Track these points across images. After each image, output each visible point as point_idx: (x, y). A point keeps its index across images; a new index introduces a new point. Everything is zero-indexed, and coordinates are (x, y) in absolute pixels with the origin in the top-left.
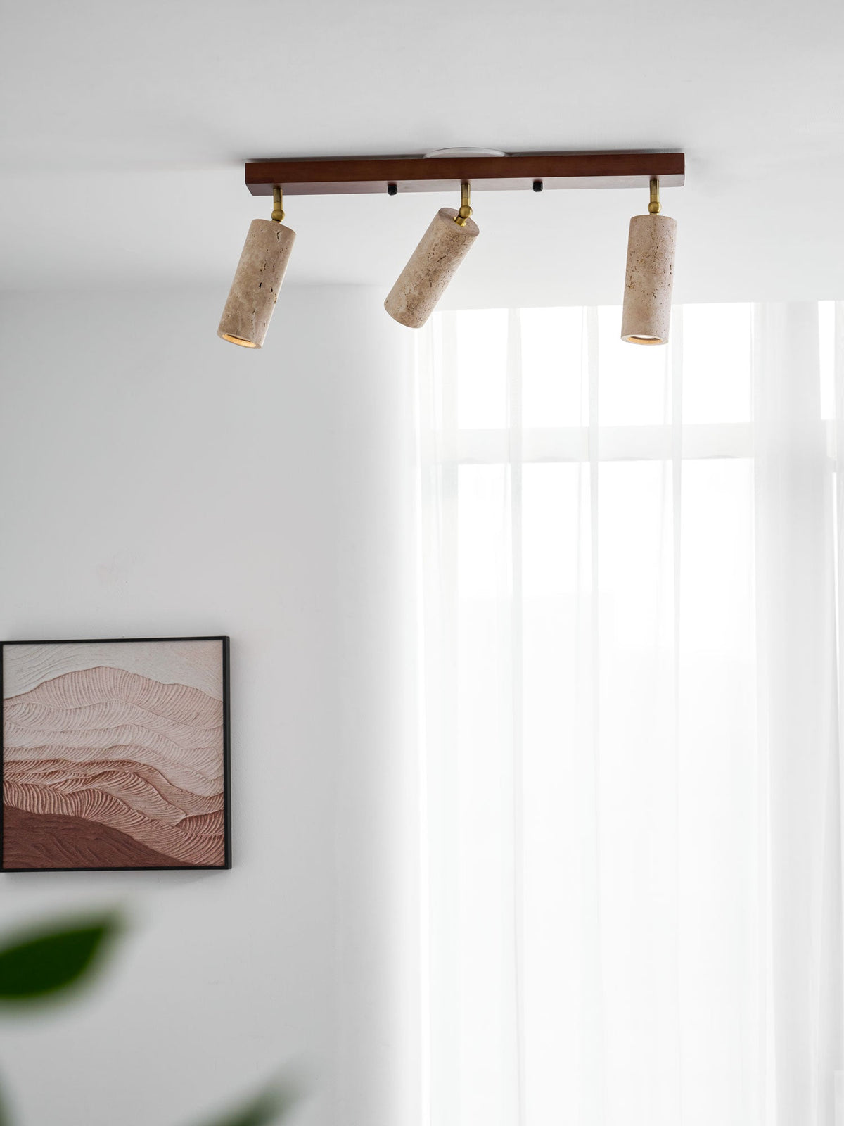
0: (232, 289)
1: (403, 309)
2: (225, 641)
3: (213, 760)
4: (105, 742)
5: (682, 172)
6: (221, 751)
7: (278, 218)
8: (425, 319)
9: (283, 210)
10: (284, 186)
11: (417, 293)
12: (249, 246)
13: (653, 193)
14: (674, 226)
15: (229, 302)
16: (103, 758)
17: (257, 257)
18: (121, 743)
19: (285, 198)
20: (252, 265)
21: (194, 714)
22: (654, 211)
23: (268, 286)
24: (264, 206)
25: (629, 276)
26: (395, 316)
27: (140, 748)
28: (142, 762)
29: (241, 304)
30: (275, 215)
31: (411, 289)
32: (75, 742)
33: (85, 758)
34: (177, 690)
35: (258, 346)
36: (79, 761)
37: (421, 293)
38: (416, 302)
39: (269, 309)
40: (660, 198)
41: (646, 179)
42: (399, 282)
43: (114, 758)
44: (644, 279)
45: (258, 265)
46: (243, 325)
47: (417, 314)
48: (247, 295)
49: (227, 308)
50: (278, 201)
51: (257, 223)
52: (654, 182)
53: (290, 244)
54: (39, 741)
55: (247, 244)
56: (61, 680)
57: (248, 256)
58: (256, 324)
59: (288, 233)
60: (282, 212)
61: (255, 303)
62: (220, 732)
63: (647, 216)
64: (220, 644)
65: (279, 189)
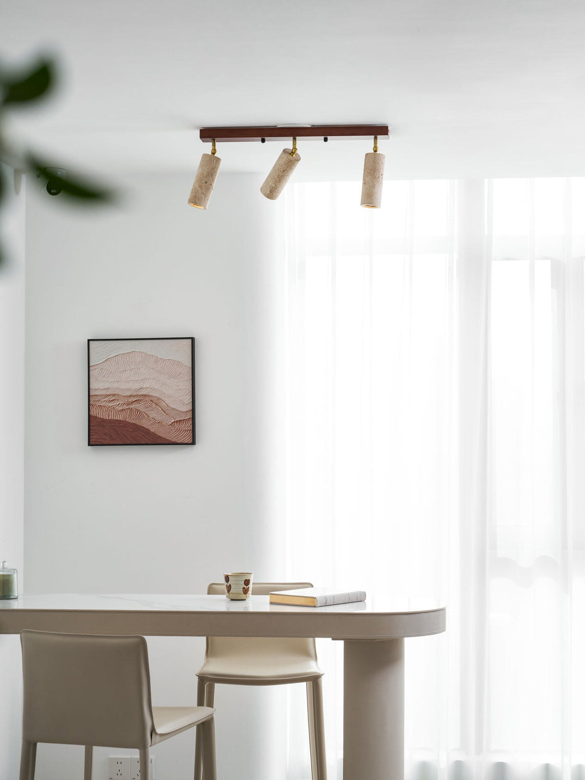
0: (194, 184)
1: (268, 192)
2: (193, 339)
3: (187, 395)
4: (137, 386)
5: (387, 134)
6: (191, 390)
7: (213, 153)
8: (278, 196)
9: (216, 149)
10: (216, 139)
11: (274, 185)
12: (202, 165)
13: (375, 143)
14: (384, 157)
15: (192, 190)
16: (136, 394)
17: (205, 170)
18: (144, 387)
19: (217, 144)
20: (202, 174)
21: (178, 374)
22: (375, 151)
23: (210, 183)
24: (207, 147)
25: (364, 179)
26: (265, 195)
27: (154, 389)
28: (154, 395)
29: (198, 190)
30: (213, 152)
31: (271, 184)
32: (124, 386)
33: (128, 393)
34: (170, 362)
35: (205, 209)
36: (125, 395)
37: (276, 185)
38: (274, 189)
39: (210, 192)
40: (378, 145)
41: (373, 137)
42: (266, 180)
43: (141, 393)
44: (370, 180)
45: (205, 174)
46: (199, 200)
47: (274, 194)
48: (200, 187)
49: (192, 192)
50: (214, 145)
51: (205, 155)
52: (376, 138)
53: (219, 164)
54: (107, 385)
55: (200, 165)
56: (117, 357)
57: (201, 170)
58: (204, 199)
59: (218, 160)
60: (215, 150)
61: (204, 190)
62: (191, 381)
63: (372, 153)
64: (191, 340)
65: (214, 140)
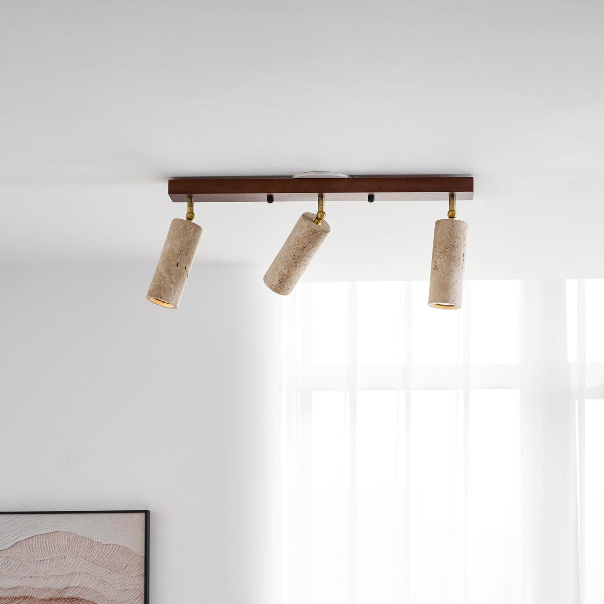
0: (158, 267)
1: (276, 282)
2: (147, 513)
3: (137, 598)
4: (60, 584)
5: (472, 190)
6: (143, 592)
7: (190, 219)
8: (292, 289)
9: (194, 212)
10: (195, 196)
11: (286, 271)
12: (170, 237)
13: (452, 204)
14: (466, 227)
15: (155, 276)
16: (59, 596)
17: (175, 245)
18: (72, 585)
19: (195, 204)
20: (172, 251)
21: (124, 566)
22: (452, 217)
23: (183, 265)
24: (180, 209)
25: (434, 262)
26: (271, 287)
27: (86, 589)
28: (87, 599)
29: (164, 277)
30: (189, 216)
31: (282, 269)
32: (40, 584)
33: (46, 596)
34: (112, 548)
35: (175, 307)
36: (42, 598)
37: (289, 272)
38: (285, 278)
39: (184, 281)
40: (456, 208)
41: (447, 194)
42: (274, 263)
43: (67, 595)
44: (444, 264)
45: (176, 251)
46: (165, 292)
47: (286, 286)
48: (168, 271)
49: (154, 280)
50: (191, 206)
51: (176, 222)
52: (452, 197)
53: (198, 236)
54: (14, 583)
55: (168, 236)
56: (30, 540)
57: (169, 244)
58: (174, 291)
59: (197, 229)
60: (193, 214)
61: (173, 276)
62: (143, 579)
63: (447, 220)
64: (143, 515)
65: (191, 198)
